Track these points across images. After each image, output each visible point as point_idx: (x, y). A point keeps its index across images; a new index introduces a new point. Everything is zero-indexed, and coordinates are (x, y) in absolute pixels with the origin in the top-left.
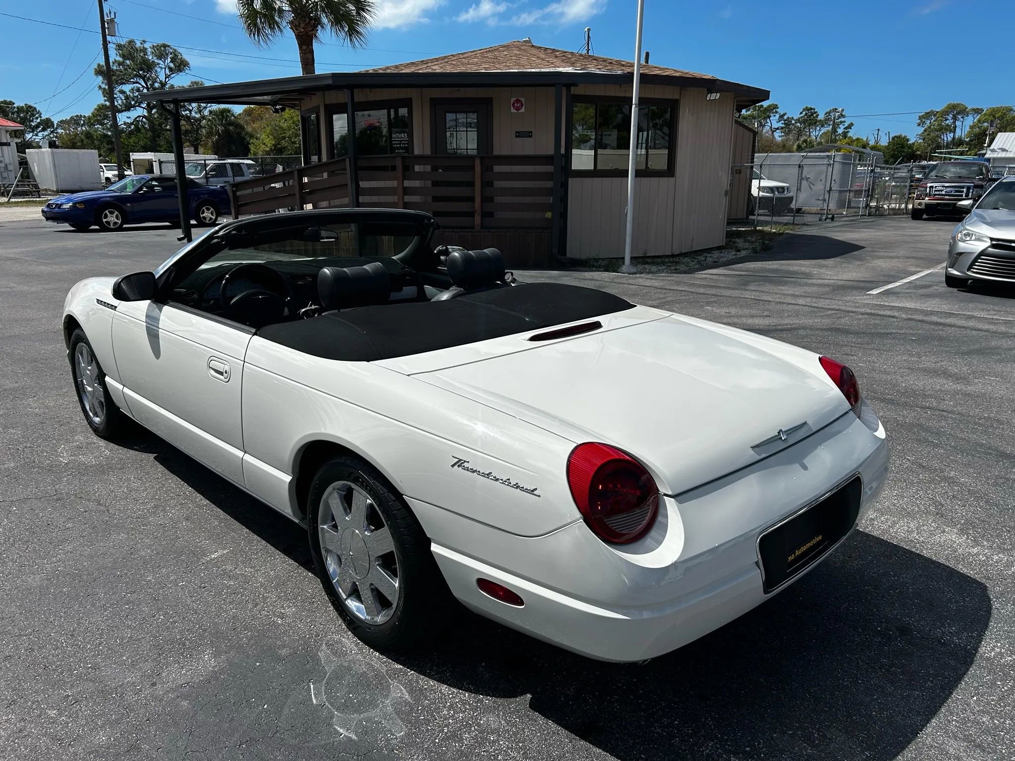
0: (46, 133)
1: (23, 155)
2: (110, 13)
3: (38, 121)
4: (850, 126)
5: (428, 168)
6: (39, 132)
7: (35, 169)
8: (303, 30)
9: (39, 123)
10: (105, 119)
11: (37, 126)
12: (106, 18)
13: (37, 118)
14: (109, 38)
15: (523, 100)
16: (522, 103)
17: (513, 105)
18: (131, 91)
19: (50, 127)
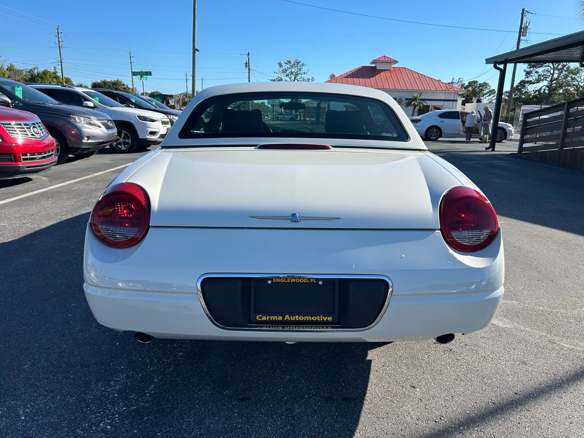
1: (464, 107)
2: (526, 23)
10: (523, 88)
18: (543, 71)
19: (493, 94)
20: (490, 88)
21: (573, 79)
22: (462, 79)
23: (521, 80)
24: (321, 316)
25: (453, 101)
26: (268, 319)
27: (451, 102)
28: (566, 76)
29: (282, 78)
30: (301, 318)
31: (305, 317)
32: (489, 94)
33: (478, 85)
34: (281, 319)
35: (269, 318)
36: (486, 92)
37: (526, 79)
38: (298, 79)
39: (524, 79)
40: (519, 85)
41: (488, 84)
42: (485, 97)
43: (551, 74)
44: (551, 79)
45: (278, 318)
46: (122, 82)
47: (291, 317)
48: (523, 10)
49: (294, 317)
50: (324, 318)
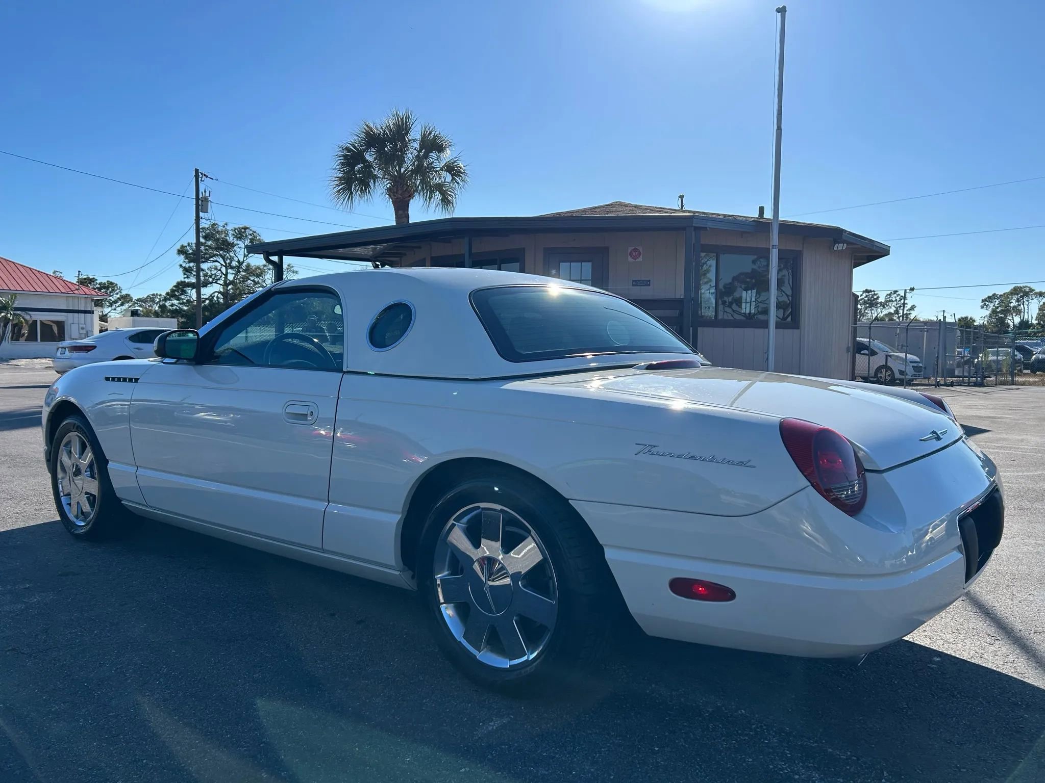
1: (104, 323)
2: (205, 192)
4: (913, 308)
6: (118, 306)
8: (400, 196)
10: (183, 294)
12: (201, 196)
14: (201, 214)
15: (641, 249)
16: (639, 251)
17: (630, 254)
18: (209, 269)
19: (128, 302)
20: (121, 292)
21: (256, 283)
22: (61, 273)
23: (179, 280)
25: (85, 312)
27: (83, 315)
28: (245, 279)
32: (120, 302)
33: (98, 286)
36: (115, 298)
37: (187, 280)
39: (183, 280)
40: (174, 288)
41: (116, 285)
42: (114, 307)
43: (224, 274)
44: (225, 282)
48: (197, 171)
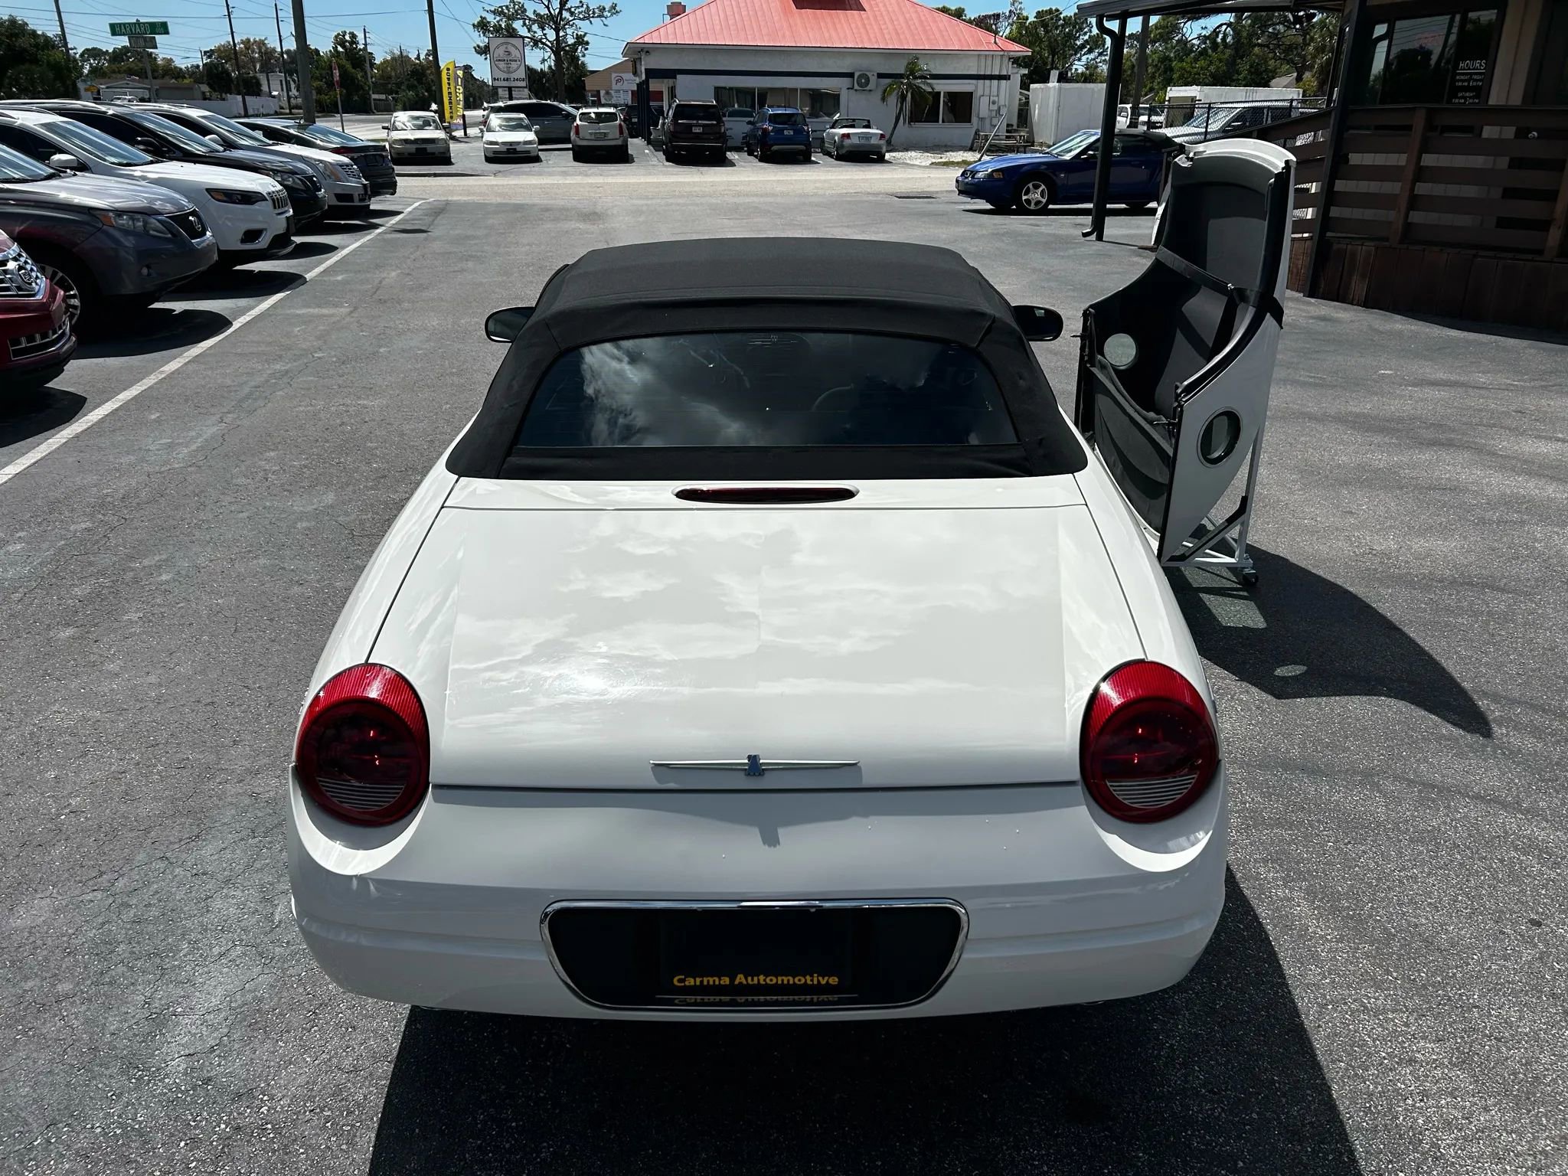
0: (1091, 56)
1: (1026, 92)
3: (1086, 37)
5: (1509, 132)
7: (1036, 112)
9: (1086, 41)
11: (1083, 46)
13: (1085, 34)
24: (816, 975)
25: (1000, 77)
26: (698, 983)
27: (995, 82)
29: (523, 5)
30: (771, 980)
31: (780, 978)
34: (728, 982)
35: (702, 982)
38: (573, 10)
45: (720, 980)
46: (27, 25)
47: (750, 979)
49: (756, 979)
50: (820, 978)
